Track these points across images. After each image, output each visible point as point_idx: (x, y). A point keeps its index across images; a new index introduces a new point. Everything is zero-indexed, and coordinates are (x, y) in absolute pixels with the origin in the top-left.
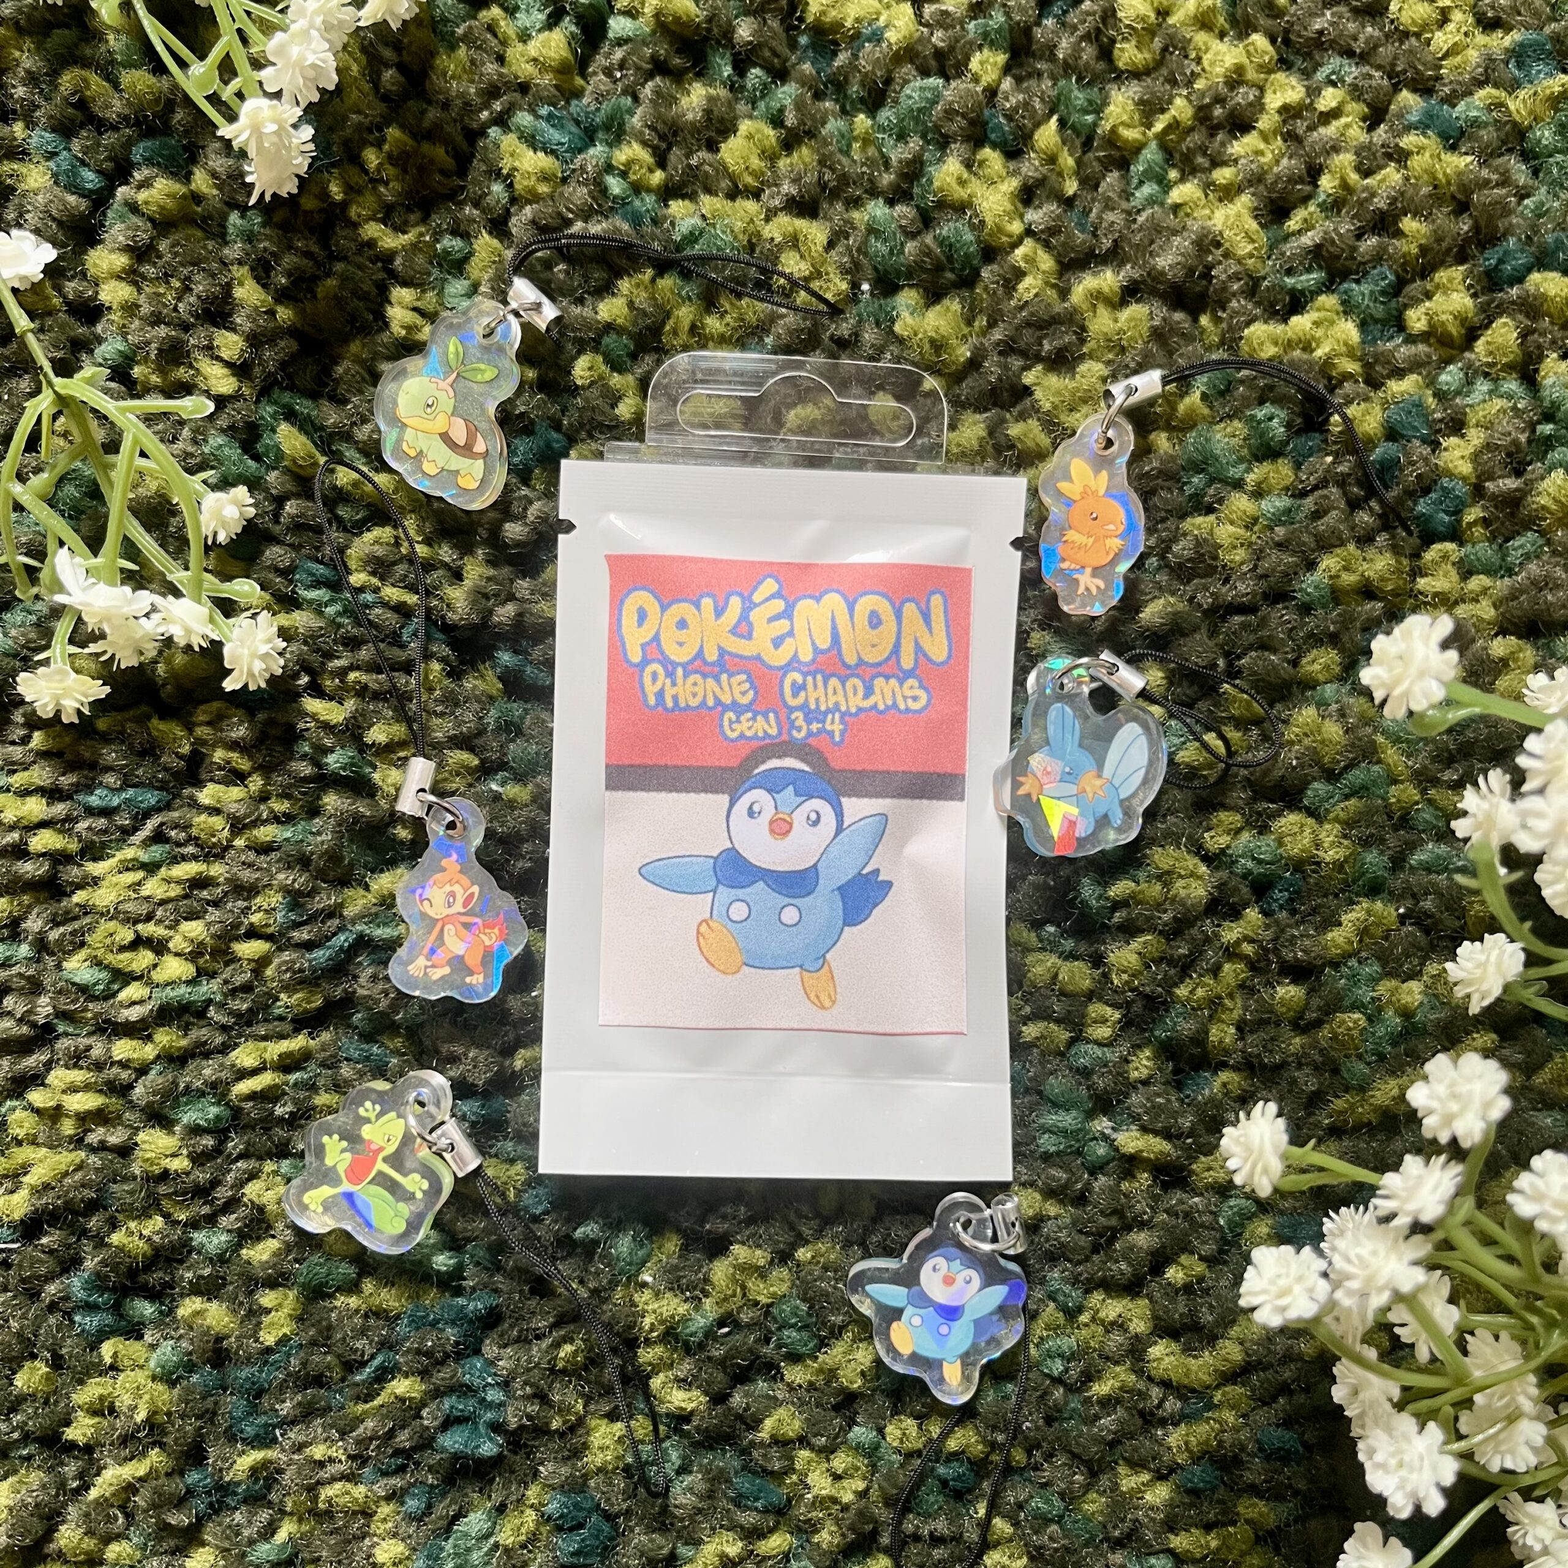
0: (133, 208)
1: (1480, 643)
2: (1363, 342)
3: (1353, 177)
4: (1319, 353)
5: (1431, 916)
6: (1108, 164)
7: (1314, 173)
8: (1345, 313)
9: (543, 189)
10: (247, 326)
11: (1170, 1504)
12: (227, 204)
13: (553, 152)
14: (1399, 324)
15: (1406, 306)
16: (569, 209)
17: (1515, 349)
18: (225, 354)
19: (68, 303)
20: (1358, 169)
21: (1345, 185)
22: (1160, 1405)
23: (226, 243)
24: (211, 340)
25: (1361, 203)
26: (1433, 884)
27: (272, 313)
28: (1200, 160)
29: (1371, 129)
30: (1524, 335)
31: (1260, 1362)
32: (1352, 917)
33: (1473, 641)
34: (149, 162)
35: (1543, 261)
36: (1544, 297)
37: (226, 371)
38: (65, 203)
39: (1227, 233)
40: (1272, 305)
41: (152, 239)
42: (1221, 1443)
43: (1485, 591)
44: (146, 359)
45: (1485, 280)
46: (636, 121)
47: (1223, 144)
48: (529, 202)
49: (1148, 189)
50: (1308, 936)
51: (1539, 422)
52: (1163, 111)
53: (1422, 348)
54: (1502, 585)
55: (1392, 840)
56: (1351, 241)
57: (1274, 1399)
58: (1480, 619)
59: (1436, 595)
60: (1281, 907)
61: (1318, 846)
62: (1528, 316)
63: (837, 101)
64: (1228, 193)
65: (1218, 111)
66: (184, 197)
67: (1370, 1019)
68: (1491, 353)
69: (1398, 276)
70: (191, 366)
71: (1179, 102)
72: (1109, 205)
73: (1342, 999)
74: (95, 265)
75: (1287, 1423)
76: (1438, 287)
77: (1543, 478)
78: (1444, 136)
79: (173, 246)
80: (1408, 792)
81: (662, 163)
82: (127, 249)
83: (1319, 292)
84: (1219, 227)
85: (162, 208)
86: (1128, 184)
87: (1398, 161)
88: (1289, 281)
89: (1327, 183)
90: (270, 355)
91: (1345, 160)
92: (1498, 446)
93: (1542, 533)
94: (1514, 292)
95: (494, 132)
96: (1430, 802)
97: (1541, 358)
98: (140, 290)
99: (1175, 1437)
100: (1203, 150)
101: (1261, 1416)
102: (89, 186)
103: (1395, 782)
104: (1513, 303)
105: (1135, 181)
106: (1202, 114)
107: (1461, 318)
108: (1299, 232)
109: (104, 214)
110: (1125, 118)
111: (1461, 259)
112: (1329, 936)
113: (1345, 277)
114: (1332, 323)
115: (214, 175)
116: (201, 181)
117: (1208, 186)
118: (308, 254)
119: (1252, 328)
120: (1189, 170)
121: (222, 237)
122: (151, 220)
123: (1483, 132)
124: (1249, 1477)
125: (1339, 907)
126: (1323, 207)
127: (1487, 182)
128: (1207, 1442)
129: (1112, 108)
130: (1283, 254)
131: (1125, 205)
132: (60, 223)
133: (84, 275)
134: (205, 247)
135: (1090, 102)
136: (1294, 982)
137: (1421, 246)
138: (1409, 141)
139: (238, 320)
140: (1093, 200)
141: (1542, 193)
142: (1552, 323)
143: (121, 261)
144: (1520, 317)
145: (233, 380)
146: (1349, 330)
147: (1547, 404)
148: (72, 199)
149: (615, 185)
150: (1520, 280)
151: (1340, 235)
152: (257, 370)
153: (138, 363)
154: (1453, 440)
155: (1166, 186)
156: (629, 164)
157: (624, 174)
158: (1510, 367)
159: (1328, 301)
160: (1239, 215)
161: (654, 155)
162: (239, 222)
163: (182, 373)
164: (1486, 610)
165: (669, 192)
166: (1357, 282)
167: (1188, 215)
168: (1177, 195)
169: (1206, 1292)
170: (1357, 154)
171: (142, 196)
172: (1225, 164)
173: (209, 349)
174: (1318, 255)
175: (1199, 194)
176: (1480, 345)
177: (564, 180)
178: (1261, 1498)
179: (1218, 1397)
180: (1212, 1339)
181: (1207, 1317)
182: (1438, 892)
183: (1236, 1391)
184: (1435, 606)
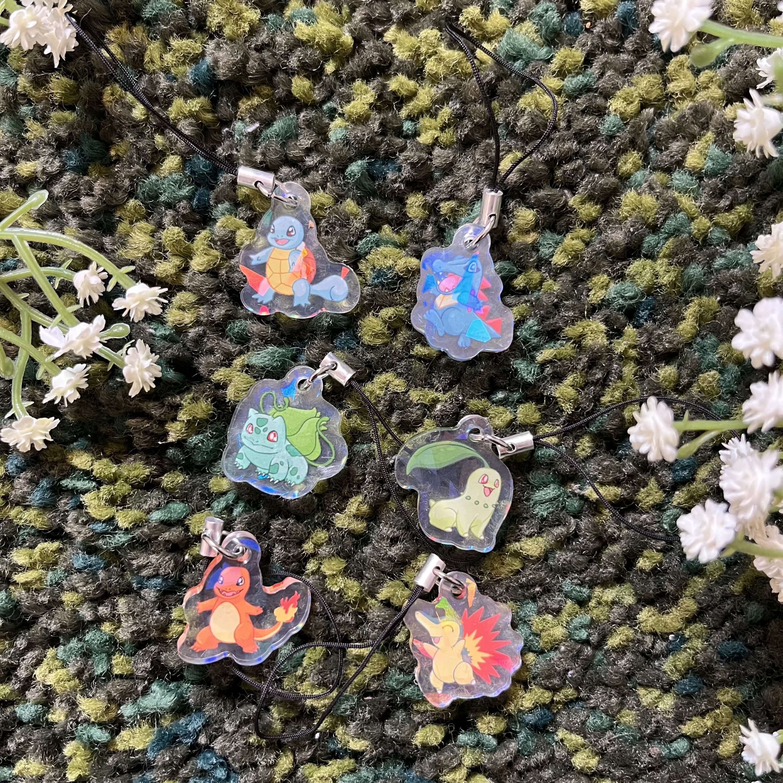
1: (718, 113)
5: (738, 296)
11: (677, 707)
22: (653, 648)
26: (731, 275)
31: (708, 606)
32: (691, 311)
33: (713, 113)
42: (697, 661)
43: (711, 80)
50: (668, 332)
54: (721, 73)
55: (700, 256)
57: (723, 624)
58: (713, 99)
59: (682, 92)
60: (646, 320)
61: (656, 276)
67: (721, 372)
73: (700, 365)
75: (734, 637)
80: (703, 222)
96: (716, 224)
99: (667, 665)
101: (717, 637)
103: (693, 219)
112: (681, 327)
124: (719, 676)
125: (680, 308)
128: (688, 663)
136: (667, 363)
164: (716, 92)
169: (665, 571)
178: (730, 686)
179: (687, 633)
180: (675, 600)
181: (670, 588)
182: (738, 280)
183: (698, 627)
184: (683, 99)
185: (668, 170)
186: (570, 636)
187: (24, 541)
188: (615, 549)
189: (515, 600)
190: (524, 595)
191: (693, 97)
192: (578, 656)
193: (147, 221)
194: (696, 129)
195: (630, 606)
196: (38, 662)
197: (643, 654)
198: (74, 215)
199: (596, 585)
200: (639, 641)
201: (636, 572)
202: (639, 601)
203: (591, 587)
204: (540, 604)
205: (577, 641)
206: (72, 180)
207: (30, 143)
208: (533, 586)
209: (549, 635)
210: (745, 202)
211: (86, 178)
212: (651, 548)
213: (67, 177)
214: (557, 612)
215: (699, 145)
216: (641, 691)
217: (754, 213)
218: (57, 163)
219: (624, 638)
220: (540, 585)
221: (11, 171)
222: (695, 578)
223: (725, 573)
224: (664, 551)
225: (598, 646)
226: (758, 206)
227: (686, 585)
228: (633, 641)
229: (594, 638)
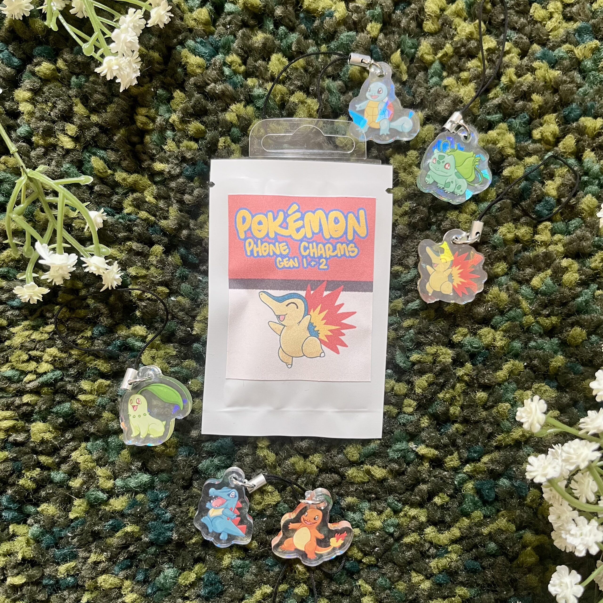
0: (33, 73)
1: (558, 261)
2: (516, 142)
3: (514, 78)
4: (499, 145)
5: (537, 367)
6: (419, 69)
7: (499, 75)
8: (509, 130)
9: (199, 71)
10: (79, 122)
11: (431, 589)
12: (71, 72)
13: (202, 56)
14: (529, 135)
15: (533, 129)
16: (209, 80)
17: (574, 146)
18: (69, 133)
19: (6, 110)
20: (516, 74)
21: (511, 81)
22: (428, 550)
23: (71, 88)
24: (64, 127)
25: (517, 88)
26: (537, 354)
27: (88, 117)
28: (455, 68)
29: (521, 59)
30: (578, 142)
31: (466, 536)
32: (507, 366)
33: (555, 260)
34: (40, 55)
35: (586, 113)
36: (586, 127)
37: (70, 139)
38: (6, 71)
39: (465, 98)
40: (482, 126)
41: (40, 86)
42: (450, 566)
43: (560, 240)
44: (38, 134)
45: (563, 119)
46: (235, 45)
47: (464, 63)
48: (193, 76)
49: (435, 79)
50: (490, 374)
51: (582, 176)
52: (442, 49)
53: (538, 145)
54: (566, 238)
55: (523, 337)
56: (512, 103)
57: (471, 550)
58: (558, 251)
59: (542, 242)
60: (480, 363)
61: (494, 340)
62: (579, 134)
63: (314, 40)
64: (466, 82)
65: (463, 50)
66: (53, 70)
67: (512, 405)
68: (565, 148)
69: (530, 117)
70: (56, 137)
71: (448, 45)
72: (419, 86)
73: (501, 398)
74: (17, 96)
75: (476, 559)
76: (545, 122)
77: (583, 197)
78: (549, 63)
79: (49, 89)
80: (530, 319)
81: (244, 62)
82: (30, 90)
83: (500, 122)
84: (462, 95)
85: (45, 74)
86: (427, 76)
87: (532, 72)
88: (489, 117)
89: (504, 80)
90: (88, 134)
91: (511, 71)
92: (566, 185)
93: (582, 218)
94: (574, 124)
95: (179, 47)
96: (538, 322)
97: (584, 151)
98: (35, 107)
99: (433, 563)
100: (457, 65)
101: (466, 556)
102: (15, 64)
103: (525, 315)
104: (574, 129)
105: (430, 76)
106: (456, 51)
107: (554, 135)
108: (493, 98)
109: (21, 76)
110: (427, 51)
111: (554, 111)
112: (498, 373)
113: (510, 116)
114: (504, 134)
115: (65, 61)
116: (60, 64)
117: (458, 79)
118: (103, 94)
120: (451, 73)
121: (69, 86)
122: (40, 78)
123: (564, 62)
124: (460, 579)
125: (502, 363)
126: (502, 89)
127: (565, 82)
128: (445, 566)
129: (422, 47)
130: (486, 107)
131: (425, 85)
132: (4, 79)
133: (13, 99)
134: (62, 90)
135: (413, 44)
136: (483, 391)
137: (539, 106)
138: (536, 64)
139: (75, 120)
140: (413, 83)
141: (586, 87)
142: (588, 137)
143: (28, 95)
144: (576, 134)
145: (72, 143)
146: (511, 137)
147: (585, 169)
148: (8, 69)
149: (227, 71)
150: (577, 120)
151: (508, 100)
152: (82, 140)
153: (34, 135)
154: (550, 182)
155: (442, 78)
156: (232, 62)
157: (230, 66)
158: (572, 154)
159: (503, 125)
160: (470, 91)
161: (242, 59)
162: (75, 80)
163: (52, 140)
164: (560, 248)
165: (247, 75)
166: (515, 118)
167: (450, 90)
168: (446, 82)
169: (448, 509)
170: (516, 68)
171: (37, 69)
172: (464, 70)
173: (63, 131)
174: (499, 107)
175: (455, 82)
176: (561, 145)
177: (207, 68)
178: (465, 587)
179: (450, 549)
180: (449, 527)
181: (448, 519)
182: (540, 358)
183: (457, 547)
184: (541, 246)
185: (520, 283)
186: (383, 529)
187: (89, 377)
188: (424, 487)
189: (358, 498)
190: (364, 497)
191: (548, 247)
192: (384, 541)
194: (543, 265)
195: (422, 522)
196: (76, 449)
197: (421, 552)
198: (177, 202)
199: (407, 504)
200: (421, 544)
201: (432, 504)
202: (428, 521)
203: (404, 504)
204: (372, 505)
205: (387, 533)
206: (183, 183)
207: (165, 152)
208: (371, 493)
209: (372, 524)
210: (556, 315)
211: (192, 184)
212: (445, 492)
213: (181, 180)
214: (380, 513)
215: (542, 275)
216: (414, 574)
217: (561, 323)
218: (178, 170)
219: (413, 540)
220: (375, 494)
221: (150, 165)
222: (464, 518)
223: (482, 520)
224: (451, 496)
225: (398, 539)
226: (564, 319)
227: (458, 521)
228: (418, 543)
229: (396, 534)
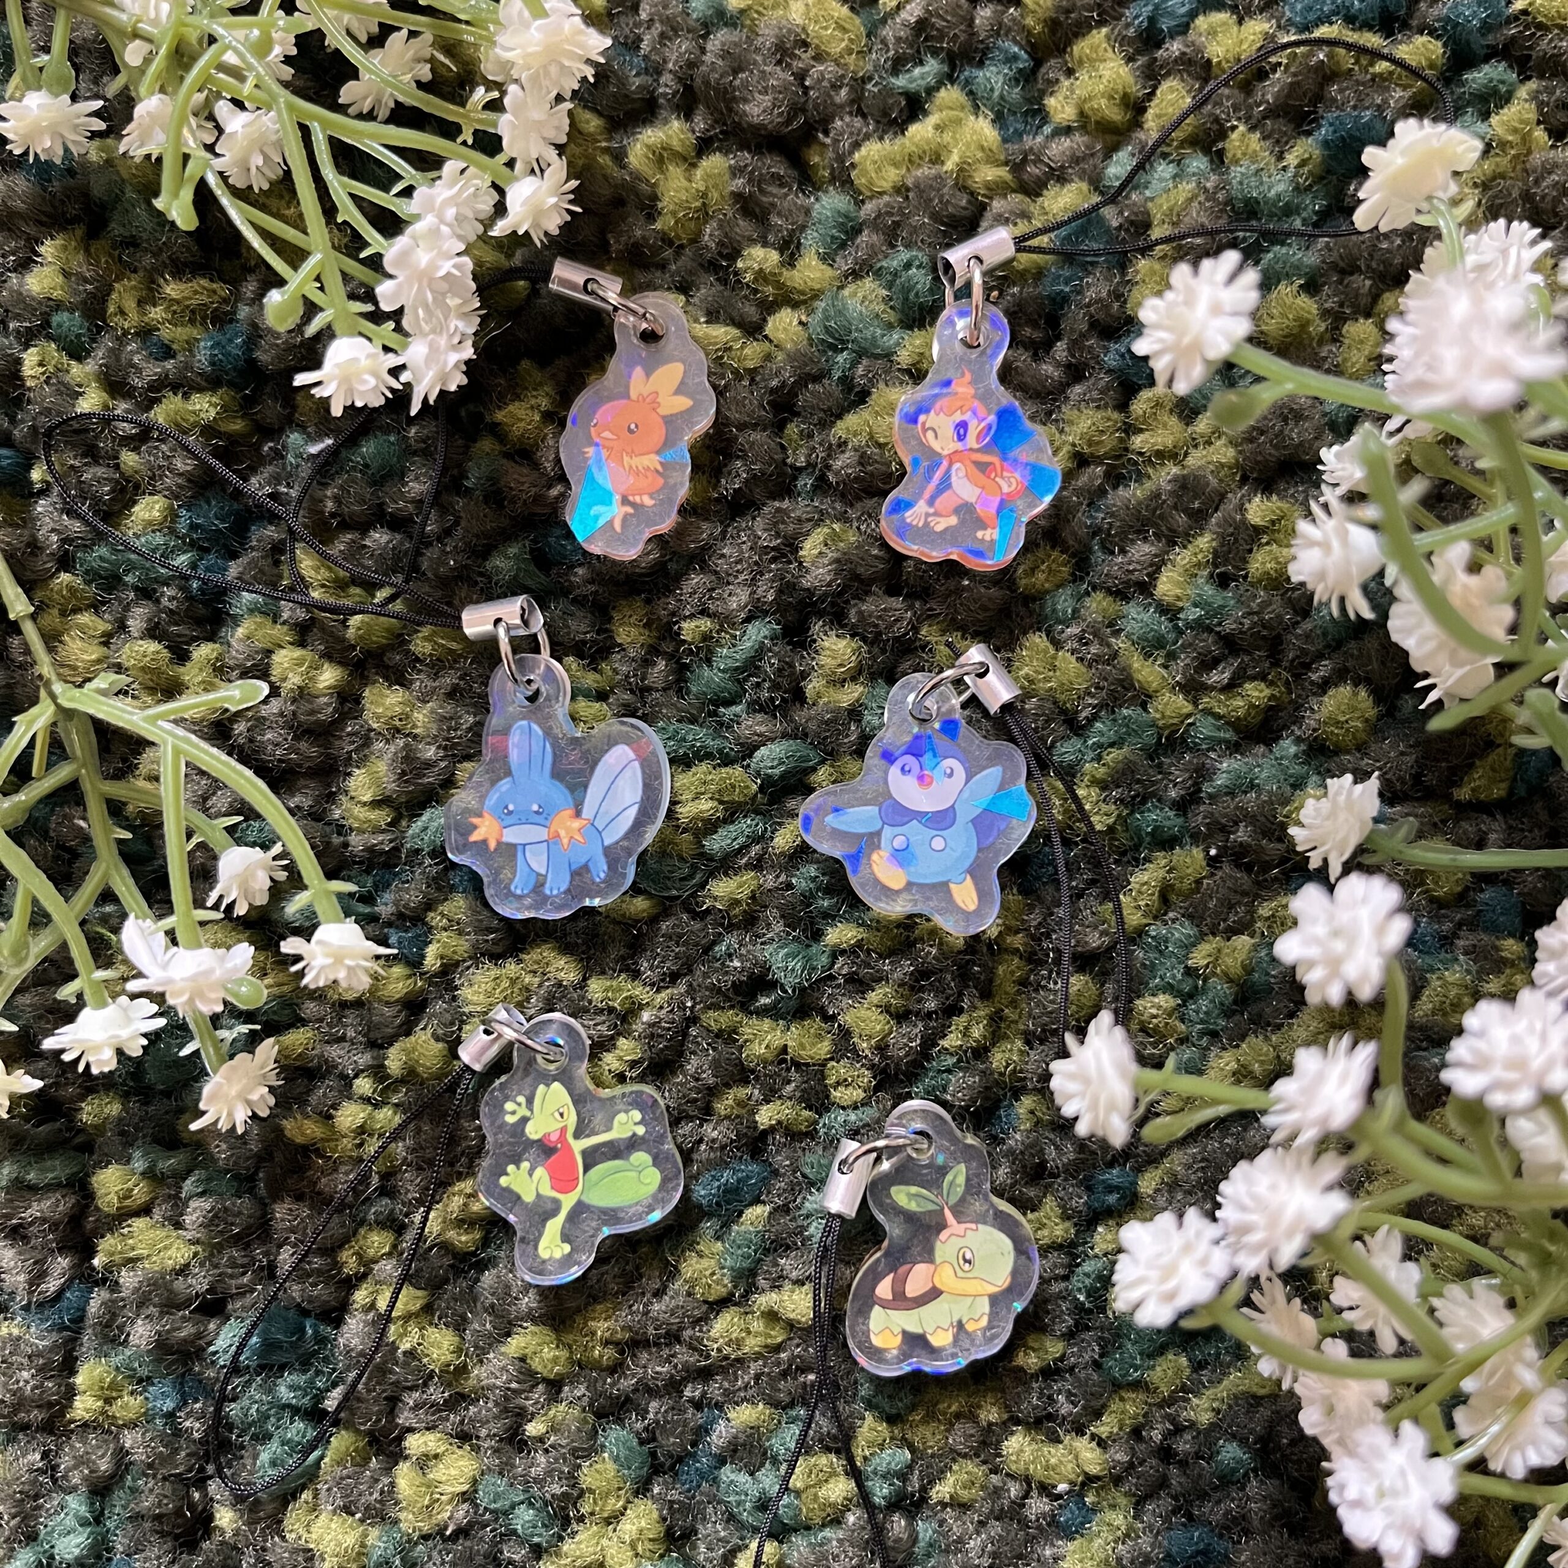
2: (1005, 140)
4: (950, 165)
5: (1247, 848)
8: (973, 107)
14: (1041, 115)
15: (1044, 94)
26: (1240, 808)
36: (1210, 61)
39: (811, 28)
40: (885, 113)
43: (1217, 431)
53: (1079, 140)
58: (1219, 465)
59: (1159, 451)
62: (1197, 78)
69: (1031, 54)
76: (1080, 60)
83: (938, 87)
84: (800, 22)
88: (901, 82)
94: (1177, 47)
104: (1176, 61)
107: (1120, 97)
108: (896, 8)
111: (1101, 20)
113: (965, 60)
114: (959, 123)
119: (864, 151)
130: (885, 41)
137: (1045, 20)
144: (1189, 78)
146: (983, 129)
150: (1183, 29)
158: (1192, 141)
159: (951, 96)
164: (1224, 453)
166: (980, 65)
167: (755, 21)
176: (1148, 120)
185: (1120, 595)
191: (1183, 459)
193: (97, 613)
194: (1181, 521)
202: (1008, 1419)
210: (1262, 677)
215: (1184, 556)
